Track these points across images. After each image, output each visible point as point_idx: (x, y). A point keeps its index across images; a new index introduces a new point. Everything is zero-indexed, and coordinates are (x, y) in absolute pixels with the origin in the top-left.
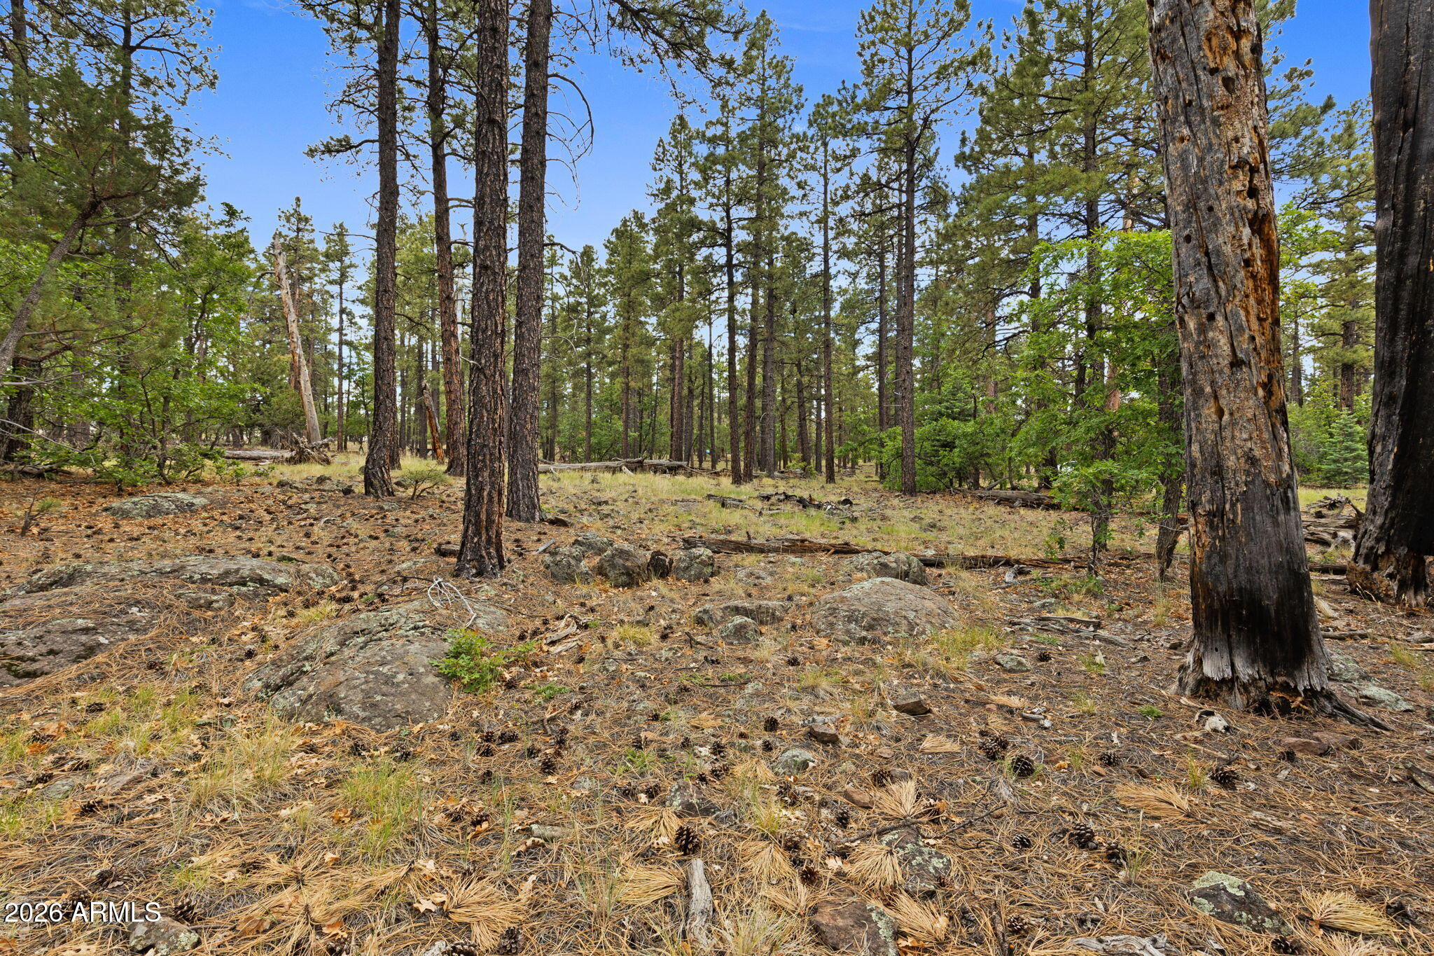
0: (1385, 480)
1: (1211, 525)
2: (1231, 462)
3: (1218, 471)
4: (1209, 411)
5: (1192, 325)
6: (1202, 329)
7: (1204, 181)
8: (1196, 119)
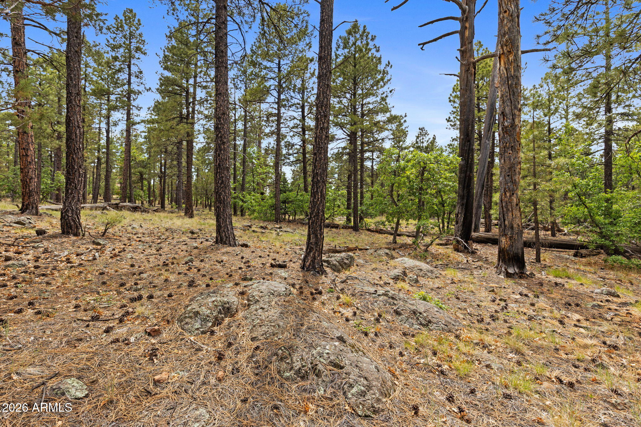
0: (460, 224)
1: (510, 239)
2: (515, 226)
3: (512, 228)
4: (510, 214)
5: (508, 195)
6: (510, 196)
7: (514, 164)
8: (514, 150)
